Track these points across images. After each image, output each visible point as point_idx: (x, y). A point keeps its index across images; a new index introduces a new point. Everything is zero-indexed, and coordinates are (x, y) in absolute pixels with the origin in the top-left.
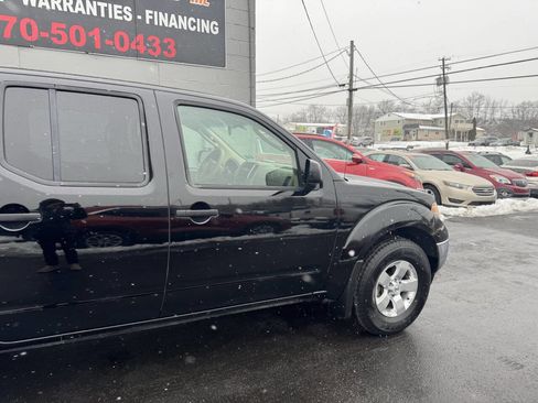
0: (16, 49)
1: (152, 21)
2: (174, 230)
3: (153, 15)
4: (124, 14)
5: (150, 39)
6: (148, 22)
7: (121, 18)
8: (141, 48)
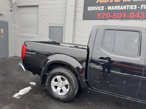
0: (104, 21)
1: (143, 8)
2: (144, 73)
3: (144, 6)
4: (134, 7)
5: (141, 13)
6: (141, 8)
7: (133, 9)
8: (138, 17)
